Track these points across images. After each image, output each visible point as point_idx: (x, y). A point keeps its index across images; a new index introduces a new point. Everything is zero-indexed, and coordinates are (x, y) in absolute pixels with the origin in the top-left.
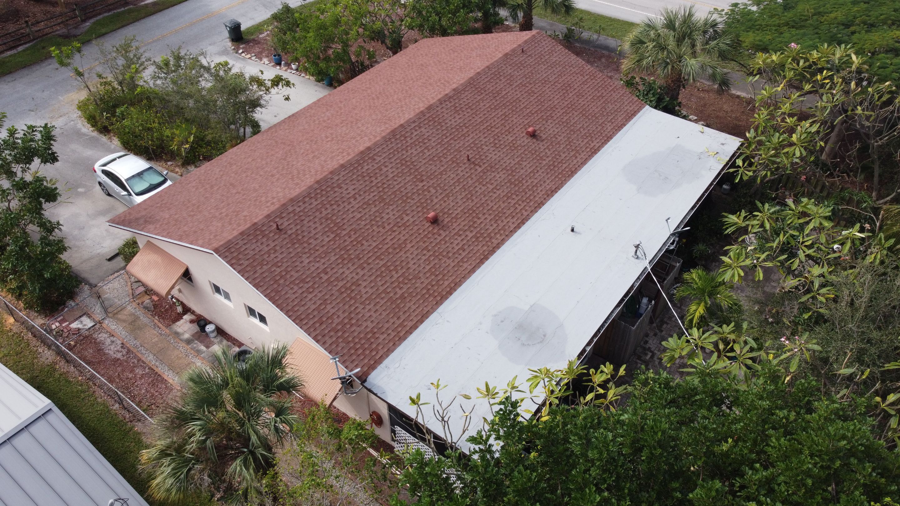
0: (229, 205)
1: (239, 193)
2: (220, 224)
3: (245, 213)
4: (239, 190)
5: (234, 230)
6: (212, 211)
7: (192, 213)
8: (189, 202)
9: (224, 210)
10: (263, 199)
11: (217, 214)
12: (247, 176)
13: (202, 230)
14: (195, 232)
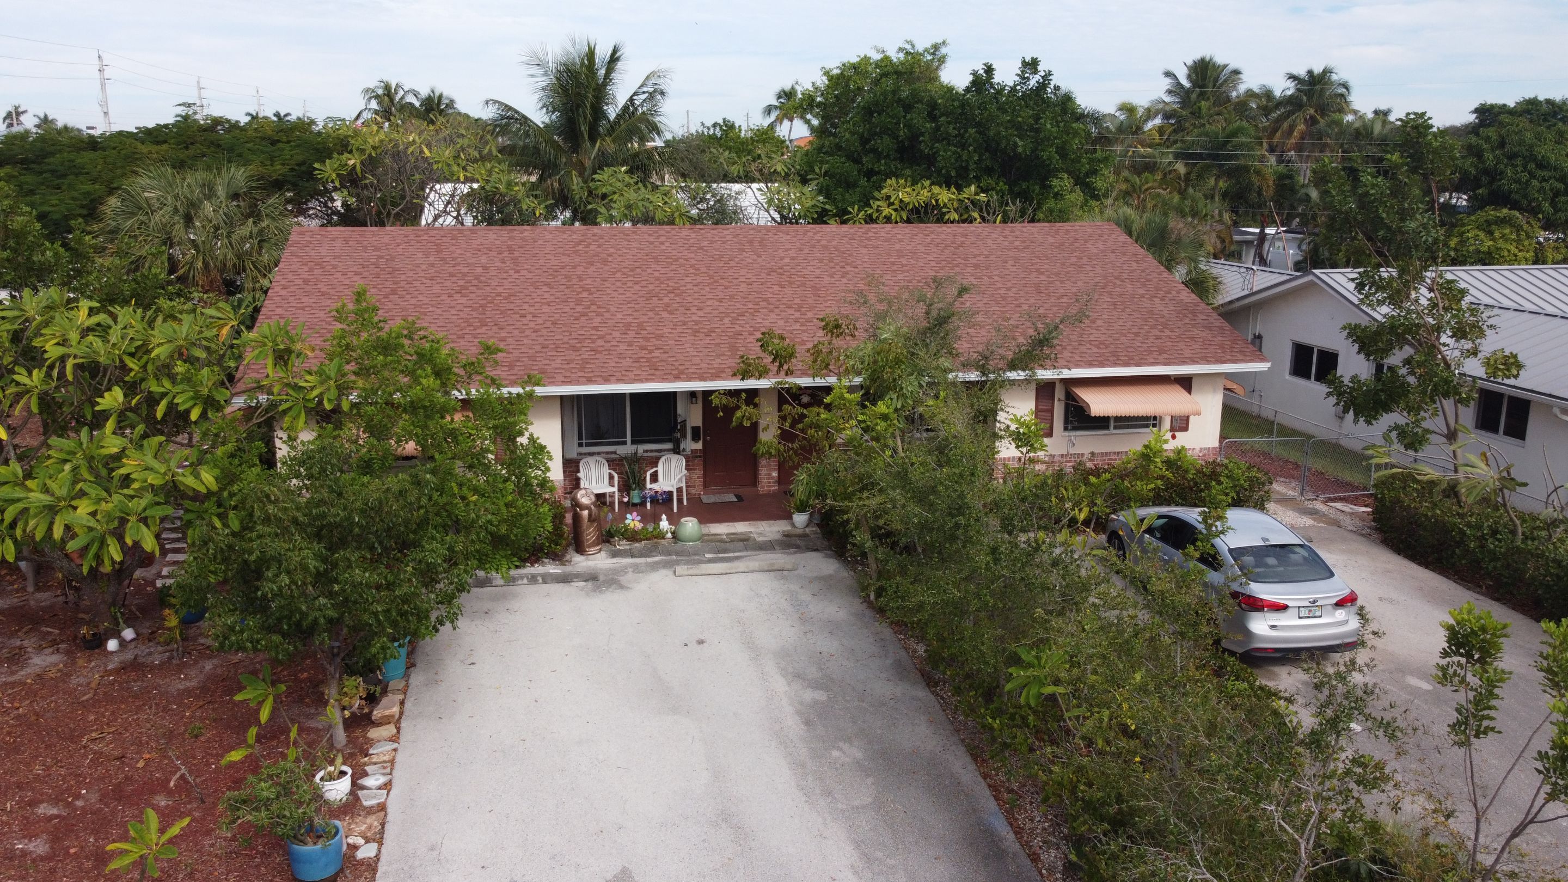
0: (1063, 264)
1: (1038, 270)
2: (1088, 245)
3: (1051, 240)
4: (1035, 274)
5: (1076, 231)
6: (1089, 268)
7: (1118, 282)
8: (1115, 304)
9: (1074, 260)
10: (1017, 243)
11: (1085, 260)
12: (1009, 289)
13: (1113, 252)
14: (1124, 254)
